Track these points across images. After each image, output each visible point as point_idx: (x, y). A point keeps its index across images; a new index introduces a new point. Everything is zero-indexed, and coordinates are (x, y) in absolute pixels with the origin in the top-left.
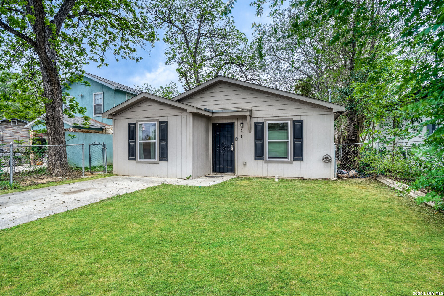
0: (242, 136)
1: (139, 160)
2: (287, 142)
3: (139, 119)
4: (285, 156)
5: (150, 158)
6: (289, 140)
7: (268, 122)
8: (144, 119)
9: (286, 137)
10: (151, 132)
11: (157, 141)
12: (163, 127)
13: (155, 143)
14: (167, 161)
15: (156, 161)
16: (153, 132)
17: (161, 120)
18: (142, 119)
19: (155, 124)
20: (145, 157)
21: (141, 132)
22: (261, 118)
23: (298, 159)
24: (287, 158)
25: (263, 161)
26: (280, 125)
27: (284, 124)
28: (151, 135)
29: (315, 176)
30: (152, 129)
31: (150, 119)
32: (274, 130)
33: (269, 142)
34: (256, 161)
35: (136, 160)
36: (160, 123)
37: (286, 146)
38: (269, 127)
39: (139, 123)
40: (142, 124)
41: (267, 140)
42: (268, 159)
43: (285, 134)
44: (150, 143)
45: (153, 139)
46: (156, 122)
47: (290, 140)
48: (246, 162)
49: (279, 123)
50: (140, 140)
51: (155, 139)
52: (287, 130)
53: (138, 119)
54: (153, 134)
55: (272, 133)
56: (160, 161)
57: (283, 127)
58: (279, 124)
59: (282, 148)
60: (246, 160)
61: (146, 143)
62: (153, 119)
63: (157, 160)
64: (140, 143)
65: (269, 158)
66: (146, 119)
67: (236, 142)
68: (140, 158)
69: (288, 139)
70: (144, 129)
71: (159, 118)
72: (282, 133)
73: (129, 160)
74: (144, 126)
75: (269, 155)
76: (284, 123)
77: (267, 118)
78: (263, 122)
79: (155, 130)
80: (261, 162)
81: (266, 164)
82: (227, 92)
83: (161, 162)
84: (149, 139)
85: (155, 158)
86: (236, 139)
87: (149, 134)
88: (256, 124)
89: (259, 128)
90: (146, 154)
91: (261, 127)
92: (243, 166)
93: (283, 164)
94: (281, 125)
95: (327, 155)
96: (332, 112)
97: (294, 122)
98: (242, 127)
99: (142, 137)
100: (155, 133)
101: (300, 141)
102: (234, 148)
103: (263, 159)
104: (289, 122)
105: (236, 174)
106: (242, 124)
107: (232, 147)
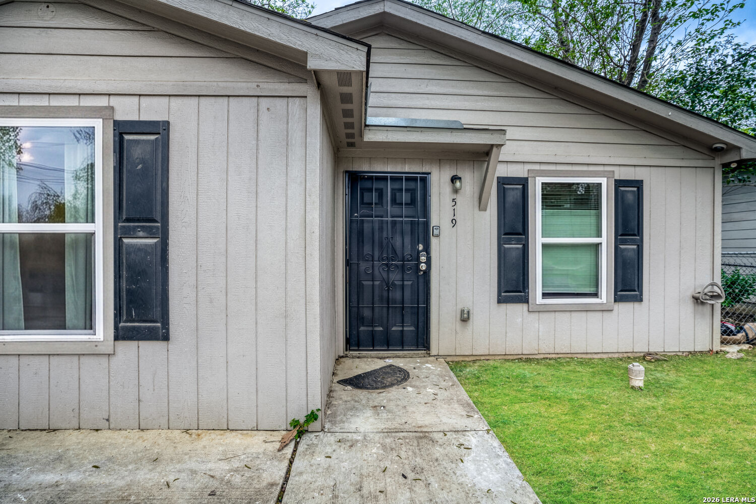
0: (454, 222)
2: (597, 246)
4: (592, 290)
5: (60, 326)
6: (603, 240)
7: (540, 180)
9: (594, 228)
10: (68, 177)
11: (100, 228)
12: (138, 153)
13: (89, 240)
14: (166, 338)
15: (96, 344)
16: (76, 178)
17: (127, 110)
19: (88, 135)
20: (32, 321)
22: (520, 166)
23: (627, 295)
24: (596, 295)
25: (524, 307)
26: (576, 191)
27: (588, 187)
28: (69, 192)
29: (672, 347)
30: (75, 159)
32: (559, 207)
33: (545, 246)
34: (503, 306)
36: (122, 130)
37: (593, 257)
38: (545, 197)
41: (538, 239)
42: (539, 300)
43: (593, 220)
44: (60, 239)
45: (80, 214)
46: (98, 124)
47: (606, 240)
48: (468, 312)
49: (573, 184)
51: (88, 217)
52: (598, 207)
54: (82, 187)
55: (552, 215)
56: (118, 338)
57: (585, 198)
58: (574, 187)
59: (581, 265)
60: (467, 305)
61: (40, 238)
62: (72, 102)
63: (99, 335)
65: (545, 295)
67: (434, 241)
69: (599, 235)
71: (114, 101)
72: (584, 218)
75: (543, 286)
76: (588, 184)
77: (537, 167)
78: (526, 179)
79: (92, 166)
80: (518, 309)
81: (535, 316)
82: (403, 67)
83: (128, 348)
84: (59, 215)
85: (89, 324)
86: (436, 232)
87: (55, 188)
88: (503, 182)
89: (514, 193)
90: (38, 299)
91: (519, 194)
92: (459, 324)
93: (584, 314)
94: (581, 191)
95: (713, 285)
96: (718, 162)
97: (619, 183)
98: (456, 191)
99: (15, 205)
100: (93, 179)
101: (633, 242)
102: (428, 262)
103: (525, 300)
104: (603, 181)
105: (434, 351)
106: (454, 179)
107: (423, 259)
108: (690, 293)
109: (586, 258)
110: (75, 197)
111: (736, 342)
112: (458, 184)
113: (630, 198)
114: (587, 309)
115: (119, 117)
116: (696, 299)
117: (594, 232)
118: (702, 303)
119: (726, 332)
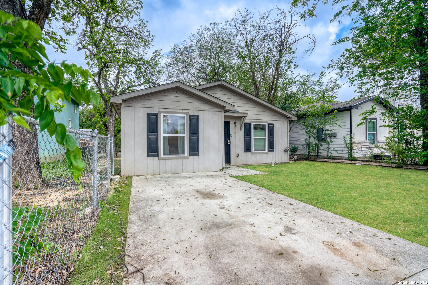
0: (235, 133)
1: (162, 156)
2: (265, 139)
3: (164, 110)
5: (178, 154)
7: (253, 124)
8: (170, 110)
10: (179, 126)
11: (186, 135)
12: (193, 121)
13: (183, 137)
14: (198, 155)
15: (185, 157)
16: (181, 126)
17: (191, 113)
18: (167, 110)
19: (184, 117)
20: (171, 153)
21: (166, 126)
22: (249, 120)
23: (271, 150)
24: (265, 150)
25: (250, 153)
27: (263, 125)
28: (179, 128)
29: (280, 162)
30: (180, 122)
31: (178, 111)
32: (257, 130)
33: (254, 139)
34: (246, 153)
35: (158, 156)
36: (190, 116)
38: (254, 127)
39: (162, 114)
40: (167, 116)
41: (253, 137)
42: (253, 151)
43: (264, 133)
44: (177, 137)
45: (182, 132)
46: (185, 116)
47: (267, 137)
49: (260, 124)
50: (164, 133)
51: (184, 133)
52: (265, 130)
53: (161, 110)
54: (182, 127)
55: (255, 131)
56: (190, 155)
57: (262, 128)
59: (262, 143)
60: (238, 153)
61: (173, 137)
62: (181, 111)
63: (186, 155)
64: (164, 137)
66: (172, 110)
67: (231, 138)
68: (164, 154)
69: (265, 136)
70: (169, 121)
71: (189, 111)
72: (262, 132)
73: (148, 156)
74: (170, 118)
75: (254, 148)
77: (252, 120)
78: (250, 123)
79: (184, 123)
80: (249, 153)
81: (252, 155)
83: (191, 157)
84: (177, 132)
85: (184, 153)
86: (231, 135)
87: (176, 128)
88: (246, 124)
89: (248, 127)
90: (172, 149)
91: (249, 127)
92: (236, 157)
94: (261, 126)
95: (287, 147)
96: (288, 120)
97: (269, 124)
98: (235, 126)
99: (167, 130)
100: (184, 127)
101: (272, 138)
102: (230, 143)
103: (250, 151)
104: (266, 124)
105: (231, 164)
106: (235, 123)
107: (229, 142)
108: (284, 149)
109: (263, 141)
110: (180, 129)
111: (292, 160)
112: (236, 124)
113: (271, 128)
114: (263, 153)
115: (190, 114)
116: (284, 150)
117: (264, 135)
118: (286, 152)
119: (290, 158)
